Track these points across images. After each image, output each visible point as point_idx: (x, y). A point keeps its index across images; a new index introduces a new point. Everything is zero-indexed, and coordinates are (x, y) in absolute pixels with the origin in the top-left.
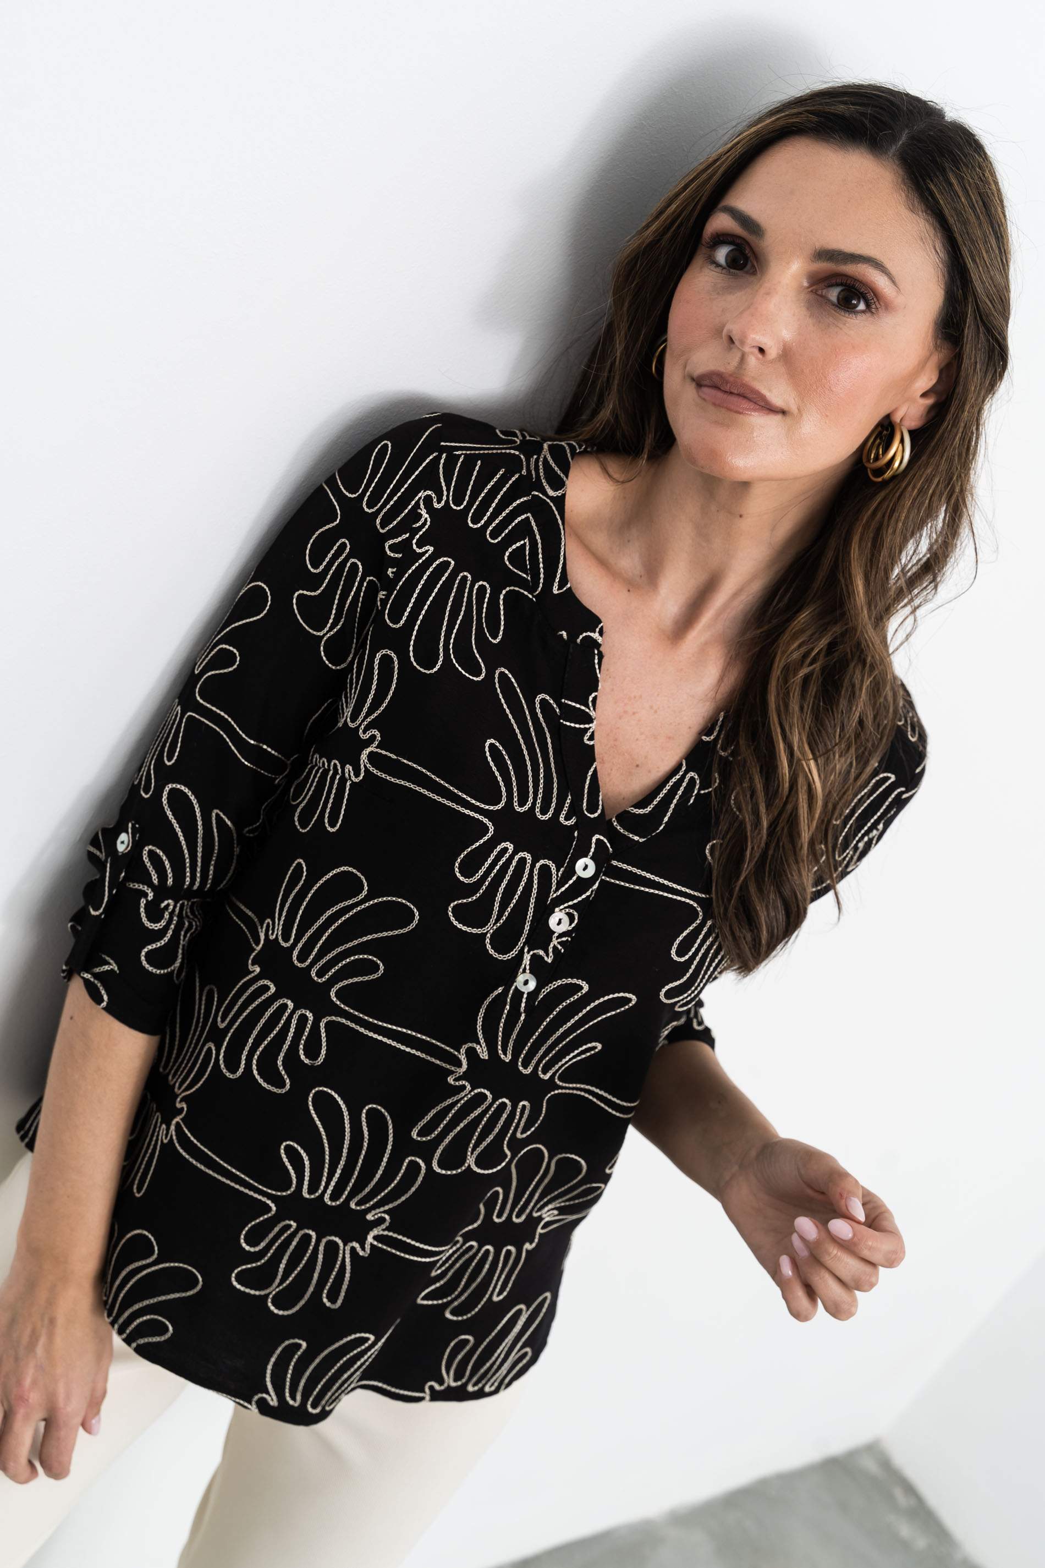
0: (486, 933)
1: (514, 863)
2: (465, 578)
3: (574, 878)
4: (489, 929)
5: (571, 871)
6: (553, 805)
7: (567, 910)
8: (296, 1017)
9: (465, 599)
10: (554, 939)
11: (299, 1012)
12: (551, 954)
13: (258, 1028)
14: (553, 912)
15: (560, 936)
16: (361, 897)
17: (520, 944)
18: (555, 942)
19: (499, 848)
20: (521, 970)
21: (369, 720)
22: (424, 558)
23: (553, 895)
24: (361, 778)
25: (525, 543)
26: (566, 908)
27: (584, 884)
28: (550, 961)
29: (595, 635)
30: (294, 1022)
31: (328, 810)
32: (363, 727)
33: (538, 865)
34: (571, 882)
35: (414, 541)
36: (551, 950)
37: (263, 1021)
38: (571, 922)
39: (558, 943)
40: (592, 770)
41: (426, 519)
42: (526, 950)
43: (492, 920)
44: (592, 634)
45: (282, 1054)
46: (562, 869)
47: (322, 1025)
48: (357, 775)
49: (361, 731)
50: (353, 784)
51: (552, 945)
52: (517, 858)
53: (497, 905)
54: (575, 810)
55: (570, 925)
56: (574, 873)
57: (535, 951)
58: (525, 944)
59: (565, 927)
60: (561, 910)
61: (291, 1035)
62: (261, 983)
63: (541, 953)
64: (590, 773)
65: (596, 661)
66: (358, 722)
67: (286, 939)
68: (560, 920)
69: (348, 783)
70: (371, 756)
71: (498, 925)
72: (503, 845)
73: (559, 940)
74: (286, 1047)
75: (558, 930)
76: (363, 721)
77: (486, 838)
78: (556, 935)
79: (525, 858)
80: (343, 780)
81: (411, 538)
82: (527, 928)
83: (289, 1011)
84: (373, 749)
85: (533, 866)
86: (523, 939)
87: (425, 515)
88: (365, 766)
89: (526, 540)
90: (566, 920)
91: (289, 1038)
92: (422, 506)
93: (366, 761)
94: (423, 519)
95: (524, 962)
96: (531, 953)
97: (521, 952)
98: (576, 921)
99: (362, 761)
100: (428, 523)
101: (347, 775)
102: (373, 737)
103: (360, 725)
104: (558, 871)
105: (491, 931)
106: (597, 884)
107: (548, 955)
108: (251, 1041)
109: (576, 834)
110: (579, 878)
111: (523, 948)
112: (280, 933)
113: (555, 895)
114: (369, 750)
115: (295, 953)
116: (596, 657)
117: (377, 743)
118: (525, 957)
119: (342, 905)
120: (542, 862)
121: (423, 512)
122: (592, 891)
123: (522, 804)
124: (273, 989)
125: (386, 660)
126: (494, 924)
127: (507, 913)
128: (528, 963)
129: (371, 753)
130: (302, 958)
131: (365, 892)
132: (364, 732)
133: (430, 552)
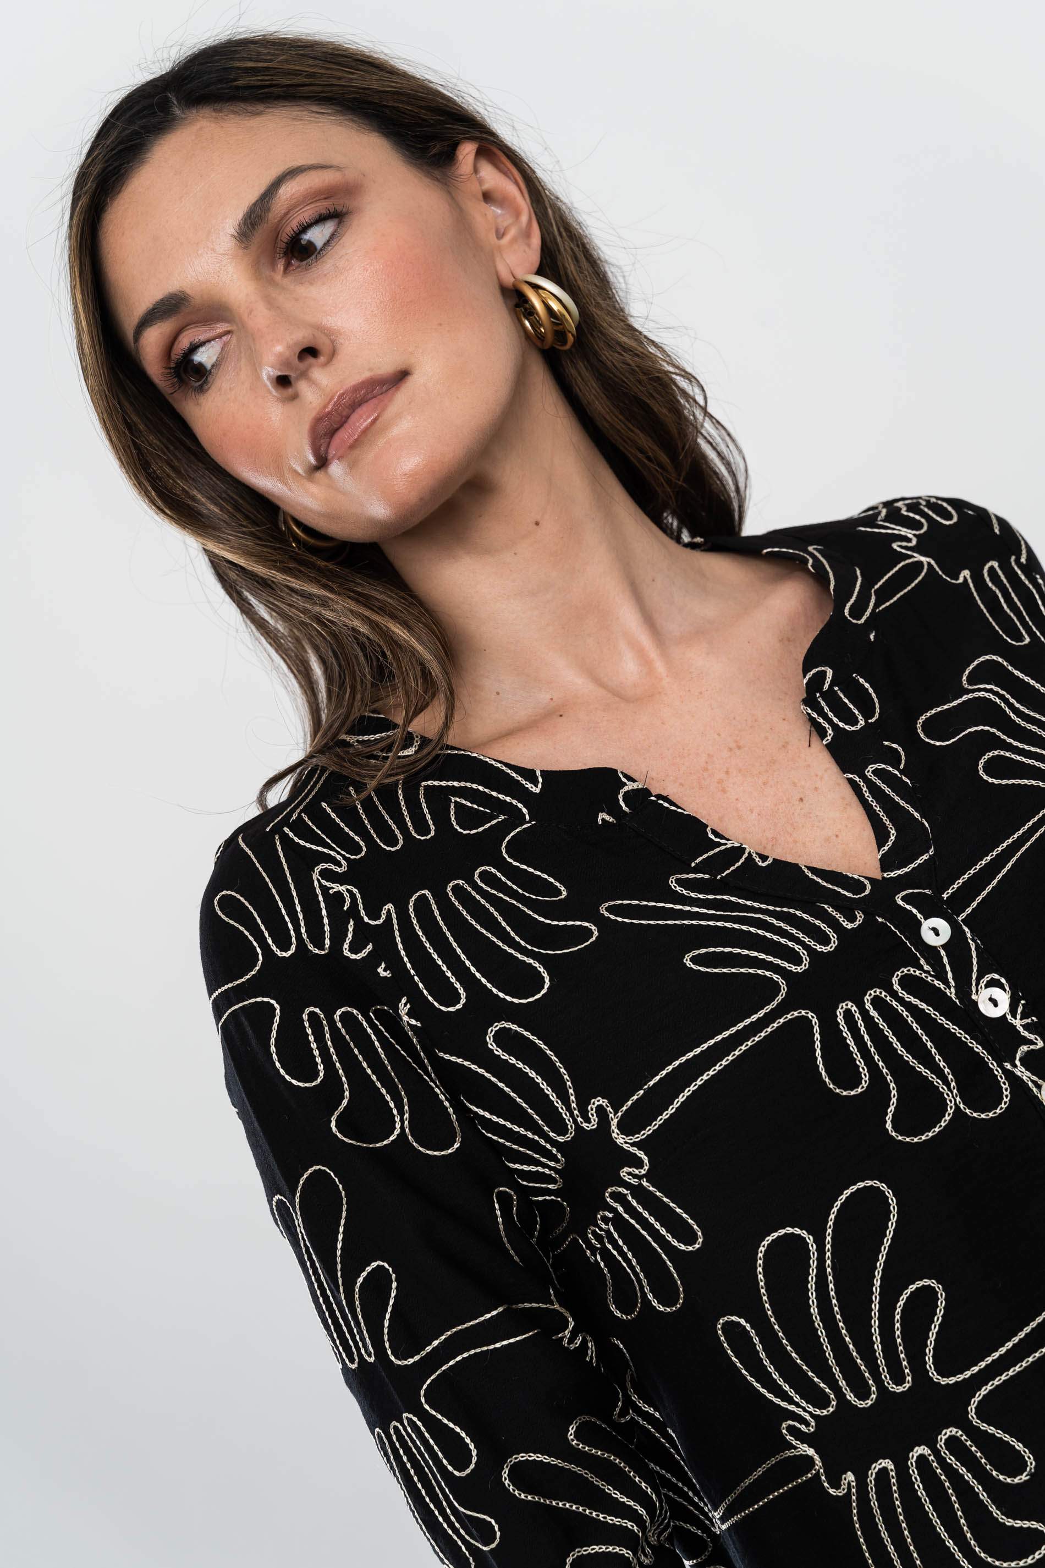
0: (957, 1107)
1: (874, 1013)
2: (456, 889)
3: (943, 953)
4: (953, 1099)
5: (931, 953)
6: (823, 926)
7: (982, 984)
8: (945, 1452)
9: (483, 901)
10: (1013, 1021)
11: (941, 1444)
12: (1032, 1037)
13: (936, 1520)
14: (976, 1003)
15: (1013, 1010)
16: (813, 1248)
17: (998, 1072)
18: (1018, 1023)
19: (840, 1019)
20: (1035, 1090)
21: (574, 1105)
22: (395, 921)
23: (952, 993)
24: (646, 1159)
25: (456, 802)
26: (977, 984)
27: (956, 945)
28: (1040, 1044)
29: (630, 786)
30: (951, 1460)
31: (669, 1238)
32: (579, 1119)
33: (896, 987)
34: (945, 960)
35: (366, 919)
36: (1026, 1034)
37: (929, 1507)
38: (1001, 986)
39: (1021, 1019)
40: (806, 871)
41: (348, 890)
42: (1008, 1066)
43: (943, 1088)
44: (626, 789)
45: (993, 1509)
46: (922, 962)
47: (976, 1421)
48: (638, 1163)
49: (584, 1125)
50: (648, 1176)
51: (1021, 1029)
52: (868, 1006)
53: (921, 1069)
54: (848, 909)
55: (1005, 990)
56: (935, 948)
57: (1018, 1056)
58: (1000, 1065)
59: (1003, 998)
60: (977, 991)
61: (968, 1477)
62: (871, 1478)
63: (1024, 1048)
64: (810, 875)
65: (666, 805)
66: (570, 1123)
67: (824, 1403)
68: (991, 1000)
69: (645, 1184)
70: (625, 1128)
71: (953, 1084)
72: (840, 1012)
73: (1018, 1017)
74: (983, 1496)
75: (1003, 1008)
76: (572, 1115)
77: (816, 1028)
78: (1009, 1017)
79: (876, 997)
80: (638, 1192)
81: (359, 920)
82: (978, 1049)
83: (931, 1458)
84: (616, 1121)
85: (894, 994)
86: (993, 1065)
87: (342, 888)
88: (633, 1145)
89: (453, 799)
90: (996, 992)
91: (973, 1482)
92: (328, 884)
93: (627, 1139)
94: (346, 894)
95: (1024, 1078)
96: (1018, 1062)
97: (1010, 1075)
98: (1003, 980)
99: (625, 1146)
100: (355, 891)
101: (634, 1181)
102: (600, 1109)
103: (575, 1121)
104: (920, 968)
105: (958, 1099)
106: (966, 929)
107: (1031, 1043)
108: (950, 1543)
109: (880, 920)
110: (944, 947)
111: (1005, 1071)
112: (811, 1409)
113: (953, 990)
114: (614, 1126)
115: (850, 1396)
116: (661, 802)
117: (609, 1109)
118: (1019, 1074)
119: (812, 1285)
120: (895, 980)
121: (337, 887)
122: (973, 940)
123: (798, 962)
124: (888, 1464)
125: (503, 1038)
126: (949, 1089)
127: (942, 1064)
128: (1029, 1074)
129: (619, 1126)
130: (863, 1393)
131: (810, 1240)
132: (588, 1120)
133: (392, 910)
